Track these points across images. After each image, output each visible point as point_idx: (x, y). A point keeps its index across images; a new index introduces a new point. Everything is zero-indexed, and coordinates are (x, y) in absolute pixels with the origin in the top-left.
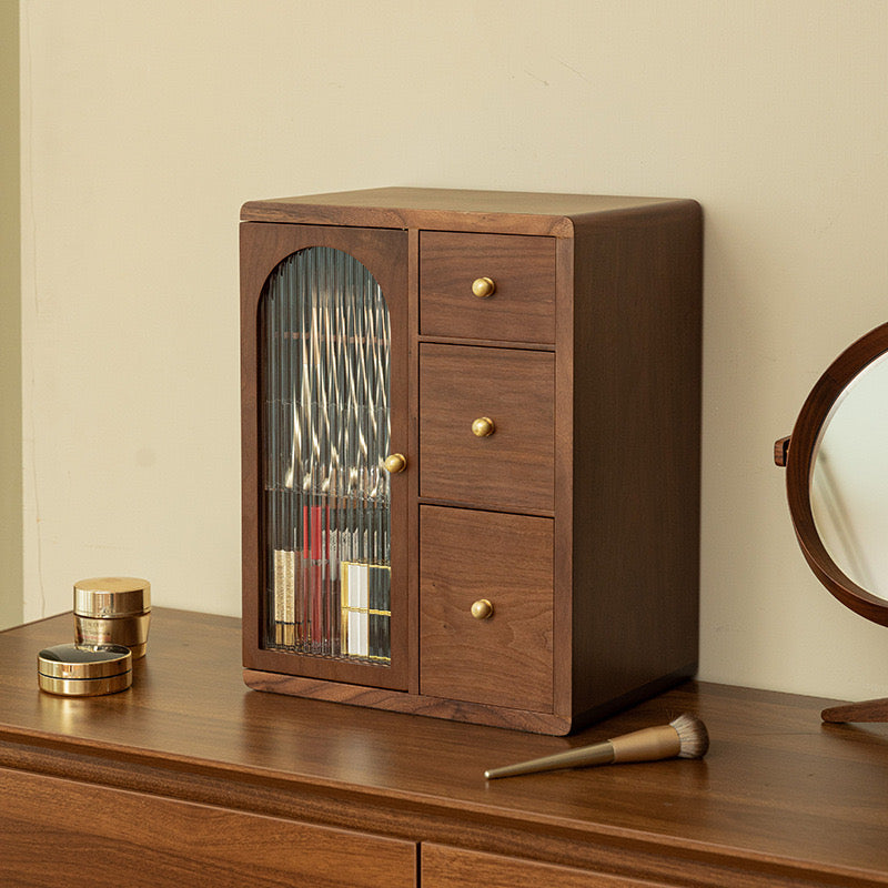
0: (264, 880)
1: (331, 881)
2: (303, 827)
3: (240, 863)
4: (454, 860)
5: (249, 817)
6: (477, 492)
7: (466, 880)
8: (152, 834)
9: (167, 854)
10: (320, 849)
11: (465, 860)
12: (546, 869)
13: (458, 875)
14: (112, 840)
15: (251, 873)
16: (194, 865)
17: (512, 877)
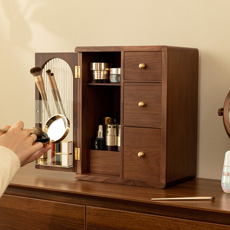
0: (47, 217)
1: (64, 217)
2: (57, 203)
3: (41, 213)
4: (94, 210)
5: (43, 201)
6: (140, 122)
7: (97, 215)
8: (19, 207)
9: (23, 212)
10: (61, 209)
11: (97, 210)
12: (118, 212)
13: (96, 214)
14: (9, 209)
15: (43, 216)
16: (29, 214)
17: (109, 214)
